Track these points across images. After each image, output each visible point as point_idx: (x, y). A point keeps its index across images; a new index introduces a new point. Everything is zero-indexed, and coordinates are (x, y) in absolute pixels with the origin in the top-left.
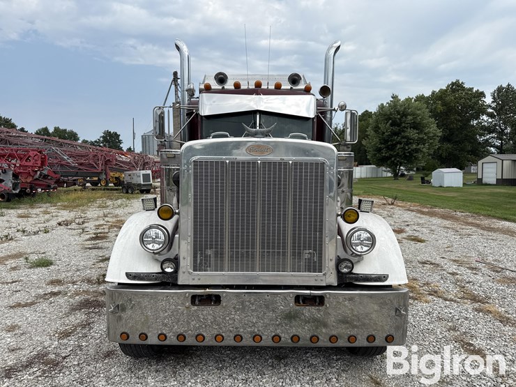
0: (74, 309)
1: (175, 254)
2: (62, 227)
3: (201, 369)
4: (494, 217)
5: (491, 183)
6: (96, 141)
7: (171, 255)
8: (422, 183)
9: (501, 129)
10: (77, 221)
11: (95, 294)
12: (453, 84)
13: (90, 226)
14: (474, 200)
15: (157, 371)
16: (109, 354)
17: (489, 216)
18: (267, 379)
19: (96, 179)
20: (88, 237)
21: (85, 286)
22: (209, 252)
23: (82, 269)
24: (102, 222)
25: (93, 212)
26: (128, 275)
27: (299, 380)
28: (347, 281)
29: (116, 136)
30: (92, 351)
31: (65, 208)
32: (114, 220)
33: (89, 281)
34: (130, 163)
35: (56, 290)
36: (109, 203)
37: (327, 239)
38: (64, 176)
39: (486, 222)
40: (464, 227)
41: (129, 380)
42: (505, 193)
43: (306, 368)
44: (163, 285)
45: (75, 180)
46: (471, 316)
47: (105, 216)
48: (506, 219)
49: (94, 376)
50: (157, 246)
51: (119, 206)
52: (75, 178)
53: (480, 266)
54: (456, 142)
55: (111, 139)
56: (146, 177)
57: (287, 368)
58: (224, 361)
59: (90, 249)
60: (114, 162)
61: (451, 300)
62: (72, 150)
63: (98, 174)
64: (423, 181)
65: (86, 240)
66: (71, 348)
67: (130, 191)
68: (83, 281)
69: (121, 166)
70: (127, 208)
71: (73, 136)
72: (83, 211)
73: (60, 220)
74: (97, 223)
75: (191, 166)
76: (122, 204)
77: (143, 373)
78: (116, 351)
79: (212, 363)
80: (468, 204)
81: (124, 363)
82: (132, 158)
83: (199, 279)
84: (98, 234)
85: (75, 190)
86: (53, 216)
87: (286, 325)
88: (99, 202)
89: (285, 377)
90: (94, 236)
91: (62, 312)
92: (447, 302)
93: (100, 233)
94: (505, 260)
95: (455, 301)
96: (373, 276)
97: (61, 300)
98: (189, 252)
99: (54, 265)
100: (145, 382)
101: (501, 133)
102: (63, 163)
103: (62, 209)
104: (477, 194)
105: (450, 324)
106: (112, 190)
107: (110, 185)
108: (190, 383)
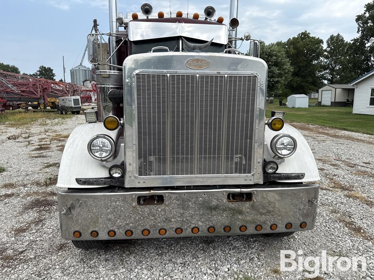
0: (27, 208)
1: (121, 161)
2: (11, 141)
3: (144, 256)
4: (336, 128)
5: (327, 105)
6: (34, 75)
7: (118, 161)
8: (280, 105)
9: (333, 67)
10: (24, 136)
11: (44, 195)
12: (303, 34)
13: (35, 139)
14: (318, 117)
15: (106, 260)
16: (61, 247)
17: (332, 127)
18: (201, 261)
19: (36, 103)
20: (34, 148)
21: (35, 188)
22: (152, 158)
23: (31, 174)
24: (44, 136)
25: (35, 129)
26: (78, 181)
27: (228, 261)
28: (271, 180)
29: (50, 70)
30: (46, 245)
31: (12, 125)
32: (54, 134)
33: (38, 184)
34: (63, 90)
35: (10, 192)
36: (48, 121)
37: (256, 145)
38: (9, 101)
39: (332, 131)
40: (318, 135)
41: (82, 270)
42: (338, 112)
43: (232, 250)
44: (111, 188)
45: (19, 104)
46: (345, 201)
47: (46, 131)
48: (345, 129)
49: (50, 268)
50: (104, 154)
51: (57, 124)
52: (19, 103)
53: (339, 163)
54: (303, 76)
55: (46, 73)
56: (76, 101)
57: (216, 251)
58: (163, 247)
59: (36, 157)
60: (50, 90)
61: (326, 189)
62: (15, 80)
63: (37, 99)
64: (281, 104)
65: (33, 151)
66: (27, 243)
67: (64, 113)
68: (32, 184)
69: (56, 93)
70: (63, 125)
71: (15, 70)
72: (27, 128)
73: (9, 135)
74: (40, 137)
75: (135, 79)
76: (59, 122)
77: (94, 263)
78: (68, 243)
79: (153, 250)
80: (316, 120)
81: (76, 255)
82: (64, 87)
83: (144, 182)
84: (41, 145)
85: (20, 112)
86: (2, 132)
87: (208, 215)
88: (40, 121)
89: (216, 259)
90: (38, 147)
91: (16, 211)
92: (324, 191)
93: (43, 145)
94: (354, 159)
95: (329, 190)
96: (293, 175)
97: (14, 201)
98: (135, 159)
99: (6, 171)
100: (97, 271)
101: (332, 70)
102: (8, 90)
103: (10, 127)
104: (319, 113)
105: (331, 208)
106: (49, 112)
107: (48, 108)
108: (137, 270)
